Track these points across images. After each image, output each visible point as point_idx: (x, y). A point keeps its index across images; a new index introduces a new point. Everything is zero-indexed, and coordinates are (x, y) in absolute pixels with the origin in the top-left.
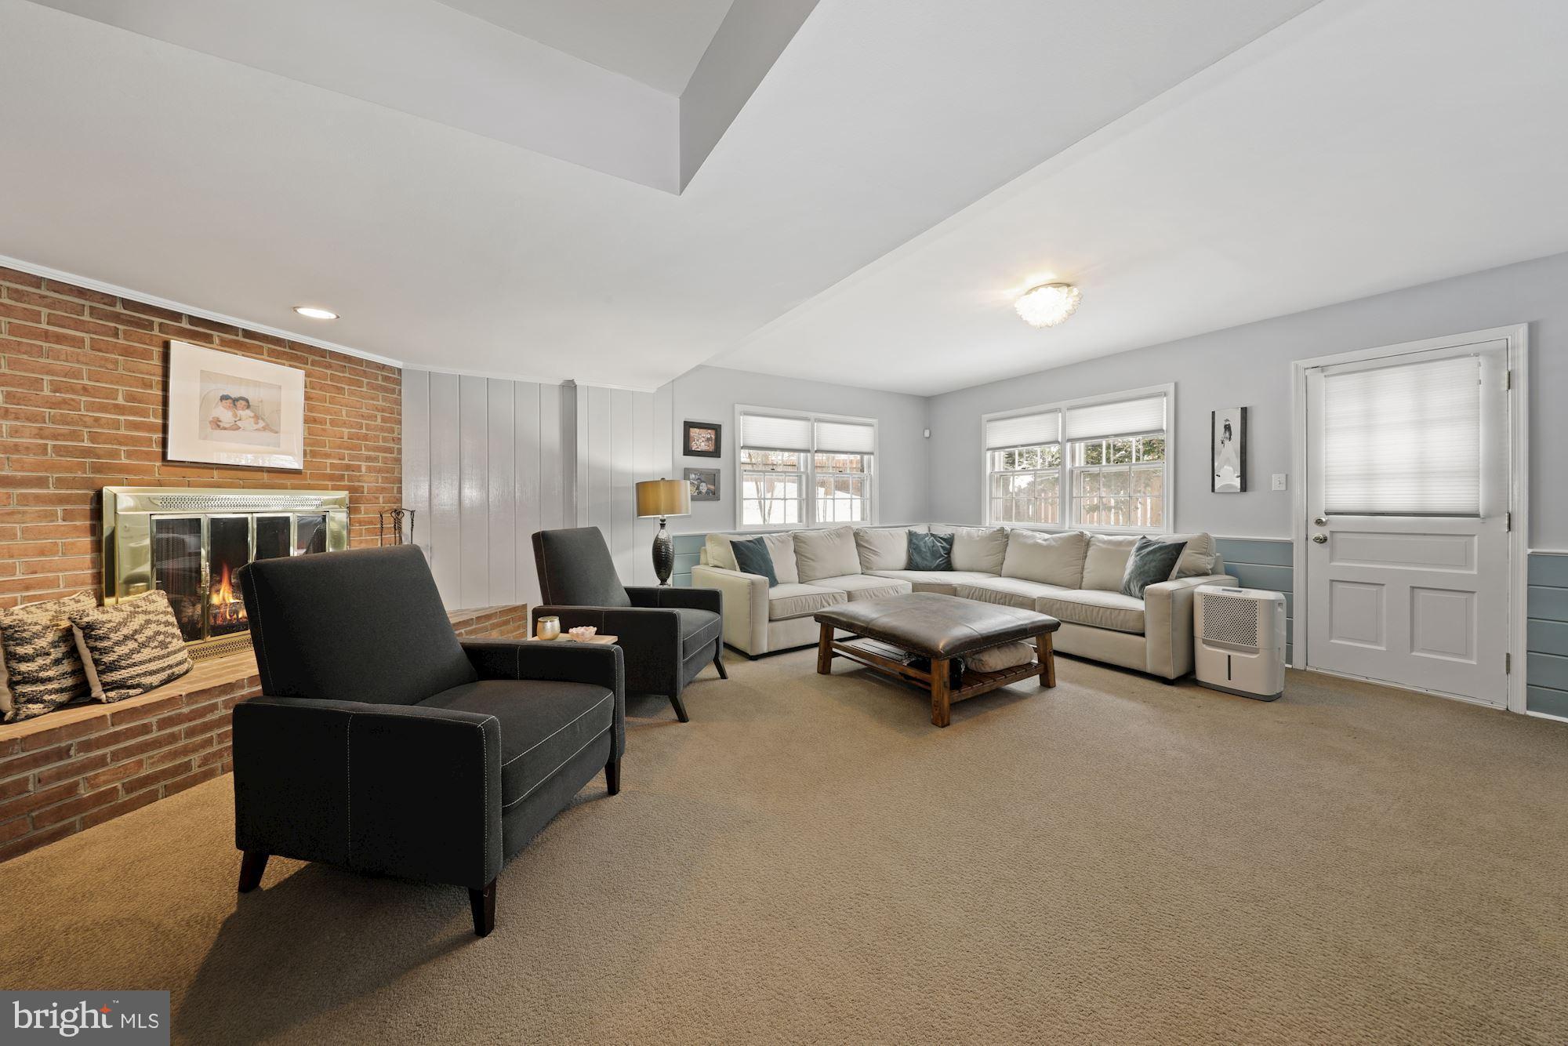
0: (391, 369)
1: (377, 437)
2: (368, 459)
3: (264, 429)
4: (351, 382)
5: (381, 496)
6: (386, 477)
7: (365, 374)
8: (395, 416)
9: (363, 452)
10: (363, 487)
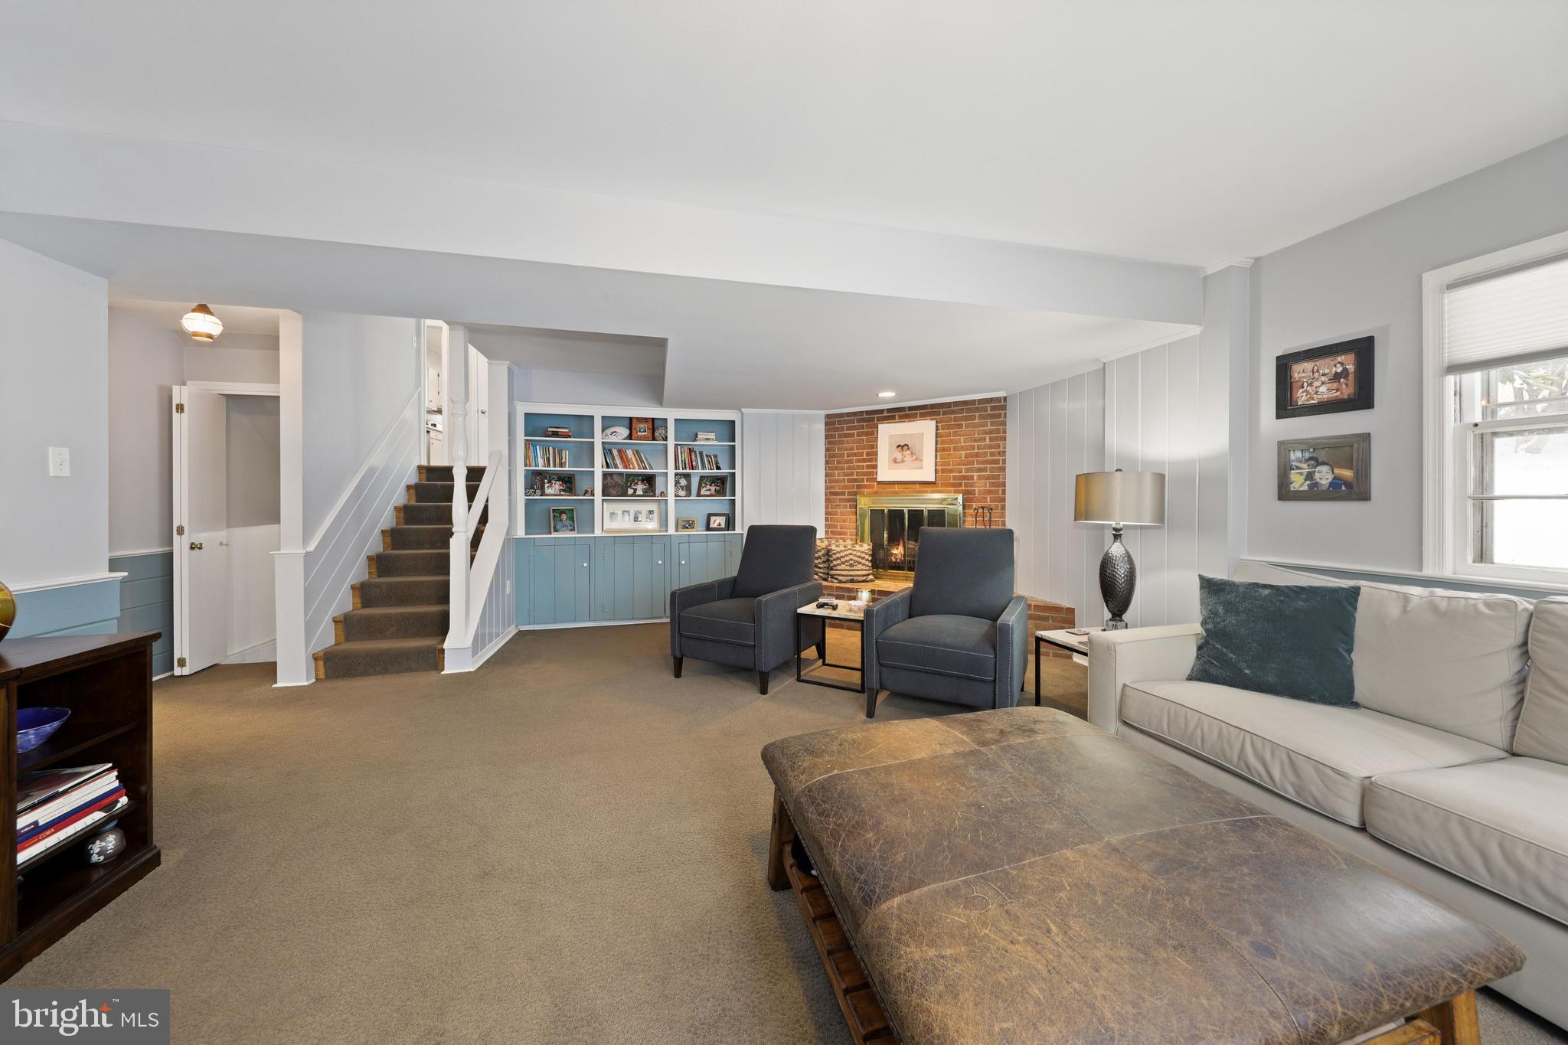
0: (998, 399)
1: (986, 453)
2: (979, 470)
3: (915, 460)
4: (966, 418)
5: (989, 497)
6: (993, 483)
7: (977, 410)
8: (1002, 434)
9: (975, 466)
10: (975, 490)
